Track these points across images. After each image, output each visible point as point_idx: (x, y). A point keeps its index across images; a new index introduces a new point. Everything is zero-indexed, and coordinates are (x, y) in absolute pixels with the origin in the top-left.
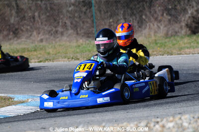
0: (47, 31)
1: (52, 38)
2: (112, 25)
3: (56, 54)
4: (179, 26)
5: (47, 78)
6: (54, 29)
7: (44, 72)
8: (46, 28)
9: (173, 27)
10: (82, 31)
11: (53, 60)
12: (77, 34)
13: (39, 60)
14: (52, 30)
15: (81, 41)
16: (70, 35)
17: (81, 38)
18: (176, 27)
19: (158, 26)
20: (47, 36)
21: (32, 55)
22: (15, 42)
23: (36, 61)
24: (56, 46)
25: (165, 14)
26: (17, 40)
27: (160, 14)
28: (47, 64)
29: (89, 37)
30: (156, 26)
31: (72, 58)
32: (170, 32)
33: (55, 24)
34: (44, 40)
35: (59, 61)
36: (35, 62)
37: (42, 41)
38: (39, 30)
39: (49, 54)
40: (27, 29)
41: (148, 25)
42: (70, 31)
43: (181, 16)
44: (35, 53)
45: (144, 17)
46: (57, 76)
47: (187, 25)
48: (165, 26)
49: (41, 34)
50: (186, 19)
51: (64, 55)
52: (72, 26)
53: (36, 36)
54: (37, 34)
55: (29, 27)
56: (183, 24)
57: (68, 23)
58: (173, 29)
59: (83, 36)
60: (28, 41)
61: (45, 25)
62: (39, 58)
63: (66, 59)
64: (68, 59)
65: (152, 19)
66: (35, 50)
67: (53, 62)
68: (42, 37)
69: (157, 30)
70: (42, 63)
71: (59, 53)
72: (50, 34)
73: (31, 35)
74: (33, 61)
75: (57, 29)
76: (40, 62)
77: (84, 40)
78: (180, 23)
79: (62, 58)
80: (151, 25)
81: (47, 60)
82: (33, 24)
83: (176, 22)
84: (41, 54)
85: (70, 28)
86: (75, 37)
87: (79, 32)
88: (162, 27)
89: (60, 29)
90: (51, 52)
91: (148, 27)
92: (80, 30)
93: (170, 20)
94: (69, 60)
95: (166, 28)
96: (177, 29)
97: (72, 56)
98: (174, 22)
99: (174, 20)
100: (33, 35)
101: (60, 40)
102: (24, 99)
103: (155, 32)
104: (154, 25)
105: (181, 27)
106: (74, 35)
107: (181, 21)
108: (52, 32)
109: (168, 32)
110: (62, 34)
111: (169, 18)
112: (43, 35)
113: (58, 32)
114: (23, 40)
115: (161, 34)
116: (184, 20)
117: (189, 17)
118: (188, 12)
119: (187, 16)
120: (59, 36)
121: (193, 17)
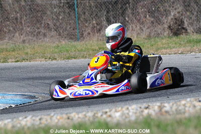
0: (30, 32)
1: (35, 39)
2: (95, 27)
3: (34, 54)
4: (162, 28)
5: (21, 77)
6: (37, 31)
7: (20, 71)
8: (28, 29)
9: (156, 29)
10: (66, 33)
11: (30, 59)
12: (60, 35)
14: (35, 31)
15: (64, 42)
16: (52, 36)
17: (64, 40)
18: (159, 29)
19: (141, 28)
20: (30, 38)
21: (9, 54)
23: (13, 60)
24: (36, 47)
25: (148, 16)
27: (142, 16)
28: (24, 64)
29: (71, 38)
30: (138, 27)
31: (50, 58)
32: (153, 34)
33: (38, 25)
34: (26, 42)
35: (36, 61)
36: (12, 62)
37: (24, 41)
38: (21, 31)
39: (27, 53)
40: (10, 30)
41: (130, 26)
42: (53, 33)
43: (164, 18)
44: (14, 53)
45: (127, 18)
46: (31, 75)
47: (169, 27)
48: (148, 28)
49: (24, 35)
50: (169, 21)
51: (42, 55)
52: (55, 27)
53: (19, 37)
54: (19, 34)
56: (166, 26)
57: (51, 25)
58: (155, 31)
59: (66, 37)
60: (11, 42)
61: (28, 26)
62: (17, 58)
63: (43, 59)
64: (46, 58)
65: (135, 21)
66: (14, 50)
67: (30, 61)
68: (25, 38)
69: (139, 31)
70: (19, 63)
71: (37, 53)
72: (33, 35)
73: (13, 36)
74: (10, 60)
75: (39, 30)
76: (17, 61)
77: (66, 40)
78: (162, 25)
79: (40, 58)
80: (134, 27)
81: (24, 60)
82: (16, 26)
83: (159, 24)
84: (19, 54)
85: (53, 30)
86: (58, 38)
87: (62, 35)
88: (144, 29)
89: (43, 31)
90: (29, 52)
91: (131, 28)
92: (63, 32)
93: (152, 22)
94: (46, 60)
95: (149, 30)
96: (160, 33)
97: (49, 56)
98: (157, 24)
99: (157, 22)
100: (15, 36)
101: (42, 42)
103: (138, 34)
104: (136, 27)
105: (164, 29)
106: (58, 37)
107: (164, 23)
108: (35, 34)
109: (150, 33)
110: (45, 35)
111: (152, 19)
112: (26, 36)
113: (41, 34)
114: (5, 41)
115: (144, 36)
116: (167, 22)
117: (172, 19)
118: (170, 14)
119: (170, 18)
120: (41, 37)
121: (176, 19)
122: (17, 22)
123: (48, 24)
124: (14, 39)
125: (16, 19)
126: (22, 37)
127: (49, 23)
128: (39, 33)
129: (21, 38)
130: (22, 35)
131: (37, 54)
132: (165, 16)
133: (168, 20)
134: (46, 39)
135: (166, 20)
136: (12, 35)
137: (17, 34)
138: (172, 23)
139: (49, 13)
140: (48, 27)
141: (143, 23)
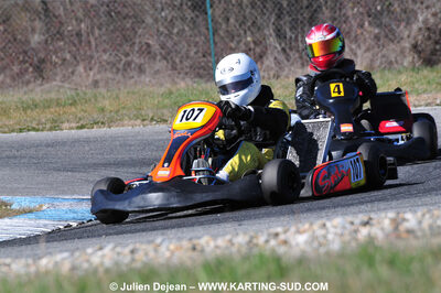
0: (108, 63)
2: (250, 49)
3: (118, 111)
4: (398, 49)
5: (90, 161)
6: (124, 59)
7: (87, 148)
8: (105, 57)
9: (385, 51)
10: (187, 63)
11: (110, 123)
12: (174, 68)
13: (79, 124)
14: (120, 61)
15: (182, 84)
16: (157, 72)
17: (183, 79)
18: (391, 50)
20: (110, 75)
21: (65, 113)
22: (38, 89)
23: (74, 125)
24: (121, 96)
25: (366, 24)
26: (41, 85)
27: (354, 24)
28: (97, 132)
29: (201, 76)
31: (152, 119)
32: (378, 62)
33: (127, 48)
34: (100, 84)
35: (123, 126)
36: (71, 128)
37: (96, 83)
38: (90, 63)
39: (103, 110)
40: (65, 60)
42: (160, 65)
43: (402, 27)
44: (73, 109)
47: (415, 47)
48: (368, 50)
49: (95, 70)
50: (413, 34)
51: (135, 112)
52: (163, 52)
53: (84, 75)
54: (85, 68)
55: (68, 56)
56: (407, 44)
57: (156, 47)
58: (383, 56)
59: (186, 74)
60: (67, 85)
61: (105, 51)
62: (80, 119)
63: (139, 121)
64: (144, 120)
66: (74, 103)
67: (110, 127)
68: (98, 77)
70: (86, 130)
71: (124, 108)
72: (114, 70)
73: (73, 73)
74: (66, 125)
75: (129, 58)
76: (82, 127)
77: (188, 80)
78: (399, 42)
79: (131, 119)
81: (97, 123)
82: (78, 50)
83: (392, 41)
84: (85, 111)
85: (159, 57)
86: (170, 76)
87: (179, 67)
89: (136, 59)
90: (108, 107)
92: (181, 62)
93: (377, 38)
94: (145, 122)
95: (369, 55)
96: (394, 59)
97: (151, 115)
98: (386, 40)
99: (387, 36)
100: (77, 73)
101: (136, 83)
102: (32, 206)
105: (402, 52)
106: (169, 72)
107: (402, 38)
108: (121, 66)
109: (372, 61)
110: (141, 70)
111: (377, 31)
112: (99, 72)
113: (133, 66)
114: (54, 83)
116: (409, 36)
117: (420, 29)
118: (416, 18)
119: (415, 27)
120: (134, 73)
121: (428, 29)
122: (80, 42)
123: (148, 45)
124: (75, 78)
125: (79, 34)
126: (92, 74)
127: (150, 42)
128: (129, 64)
129: (88, 75)
130: (91, 69)
131: (125, 111)
132: (404, 24)
133: (412, 32)
134: (143, 77)
135: (407, 33)
136: (70, 70)
137: (81, 69)
138: (420, 37)
139: (149, 20)
140: (147, 51)
141: (356, 39)
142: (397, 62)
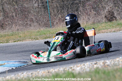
0: (21, 24)
1: (24, 28)
2: (60, 19)
3: (25, 37)
4: (101, 18)
5: (18, 51)
7: (17, 47)
10: (43, 23)
11: (23, 40)
12: (39, 24)
13: (14, 41)
14: (24, 23)
15: (42, 29)
16: (34, 26)
17: (42, 28)
18: (99, 18)
19: (88, 18)
20: (22, 27)
21: (10, 38)
22: (2, 32)
23: (13, 41)
24: (25, 33)
25: (92, 10)
27: (89, 11)
28: (19, 43)
29: (47, 27)
30: (87, 18)
31: (34, 39)
32: (96, 21)
33: (26, 20)
35: (26, 41)
36: (12, 42)
37: (18, 30)
38: (16, 24)
39: (20, 37)
40: (9, 23)
41: (82, 17)
42: (35, 24)
43: (102, 11)
44: (12, 37)
45: (79, 13)
47: (106, 16)
50: (105, 13)
51: (30, 37)
56: (104, 16)
57: (34, 19)
58: (97, 19)
59: (43, 26)
60: (10, 30)
61: (20, 21)
62: (14, 39)
64: (32, 39)
65: (85, 14)
66: (12, 35)
69: (87, 20)
72: (23, 26)
74: (10, 41)
75: (27, 23)
76: (15, 42)
77: (44, 28)
79: (28, 39)
80: (84, 17)
81: (19, 40)
82: (13, 21)
84: (16, 37)
85: (35, 22)
86: (38, 27)
88: (90, 19)
89: (29, 23)
90: (22, 36)
91: (82, 19)
92: (41, 23)
93: (95, 14)
95: (93, 19)
96: (100, 20)
98: (98, 15)
99: (98, 14)
101: (29, 29)
102: (2, 64)
103: (87, 22)
107: (102, 14)
108: (25, 25)
109: (94, 21)
110: (30, 25)
111: (95, 12)
112: (19, 27)
114: (7, 30)
115: (90, 23)
116: (104, 14)
117: (107, 12)
118: (106, 9)
119: (106, 11)
120: (28, 27)
121: (109, 11)
122: (13, 18)
123: (32, 18)
124: (12, 28)
125: (13, 16)
126: (17, 27)
127: (33, 18)
128: (27, 24)
129: (16, 27)
130: (16, 26)
131: (27, 37)
132: (102, 10)
134: (31, 27)
135: (103, 13)
136: (11, 26)
137: (14, 26)
138: (107, 14)
139: (32, 12)
140: (32, 20)
141: (89, 15)
142: (101, 21)
